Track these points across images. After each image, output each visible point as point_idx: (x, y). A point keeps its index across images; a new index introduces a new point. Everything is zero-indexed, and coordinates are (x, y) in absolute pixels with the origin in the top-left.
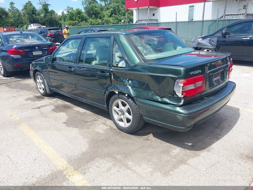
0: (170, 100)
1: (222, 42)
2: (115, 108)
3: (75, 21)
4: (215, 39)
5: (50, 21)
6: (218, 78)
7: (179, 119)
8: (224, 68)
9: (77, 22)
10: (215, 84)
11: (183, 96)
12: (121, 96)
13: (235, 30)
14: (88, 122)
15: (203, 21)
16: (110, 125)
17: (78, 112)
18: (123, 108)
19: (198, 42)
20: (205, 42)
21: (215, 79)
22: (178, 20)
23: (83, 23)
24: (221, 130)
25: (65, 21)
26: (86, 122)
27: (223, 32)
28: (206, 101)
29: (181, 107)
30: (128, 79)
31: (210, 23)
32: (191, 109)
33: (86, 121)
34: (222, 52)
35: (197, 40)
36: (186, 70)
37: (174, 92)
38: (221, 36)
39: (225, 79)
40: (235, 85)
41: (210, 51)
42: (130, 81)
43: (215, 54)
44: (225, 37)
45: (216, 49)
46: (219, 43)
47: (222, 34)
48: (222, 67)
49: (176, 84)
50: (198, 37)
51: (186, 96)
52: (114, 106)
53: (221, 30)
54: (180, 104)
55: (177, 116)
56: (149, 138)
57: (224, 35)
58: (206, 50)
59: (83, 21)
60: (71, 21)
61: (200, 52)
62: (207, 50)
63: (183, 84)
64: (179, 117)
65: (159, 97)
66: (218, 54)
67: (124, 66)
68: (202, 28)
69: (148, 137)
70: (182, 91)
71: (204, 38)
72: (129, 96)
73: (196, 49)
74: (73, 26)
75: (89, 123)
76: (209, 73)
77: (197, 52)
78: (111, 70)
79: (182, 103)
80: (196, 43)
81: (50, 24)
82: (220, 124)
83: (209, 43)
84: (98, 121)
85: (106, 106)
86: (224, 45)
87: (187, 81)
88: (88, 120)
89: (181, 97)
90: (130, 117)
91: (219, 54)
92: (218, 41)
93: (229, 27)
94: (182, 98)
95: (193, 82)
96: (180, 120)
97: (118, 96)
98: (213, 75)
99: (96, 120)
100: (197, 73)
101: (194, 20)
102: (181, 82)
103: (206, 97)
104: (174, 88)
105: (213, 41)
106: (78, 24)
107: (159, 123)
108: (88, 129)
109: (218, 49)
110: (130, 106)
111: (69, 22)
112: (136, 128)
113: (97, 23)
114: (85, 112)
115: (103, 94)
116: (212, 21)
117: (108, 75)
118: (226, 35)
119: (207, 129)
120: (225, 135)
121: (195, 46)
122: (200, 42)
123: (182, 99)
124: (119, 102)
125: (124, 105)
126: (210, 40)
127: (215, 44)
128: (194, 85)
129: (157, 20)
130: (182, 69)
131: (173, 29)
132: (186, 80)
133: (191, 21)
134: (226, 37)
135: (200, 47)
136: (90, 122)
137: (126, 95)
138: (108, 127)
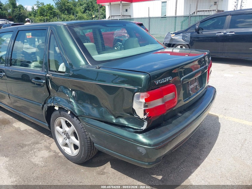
0: (128, 122)
1: (195, 38)
2: (58, 128)
3: (46, 17)
4: (188, 35)
5: (19, 16)
6: (196, 84)
7: (141, 153)
8: (203, 71)
9: (48, 18)
10: (192, 93)
11: (145, 117)
12: (62, 113)
13: (208, 25)
14: (26, 145)
15: (176, 17)
16: (55, 149)
17: (18, 130)
18: (67, 129)
19: (171, 37)
20: (179, 38)
21: (192, 86)
22: (151, 16)
23: (55, 19)
24: (200, 150)
25: (35, 16)
26: (23, 146)
27: (196, 27)
28: (179, 119)
29: (144, 134)
30: (70, 90)
31: (183, 19)
32: (158, 135)
33: (23, 144)
34: (196, 48)
35: (170, 36)
36: (148, 78)
37: (134, 111)
38: (195, 31)
39: (204, 85)
40: (216, 92)
41: (184, 48)
42: (73, 92)
43: (188, 51)
44: (198, 33)
45: (190, 45)
46: (193, 39)
47: (195, 29)
48: (200, 70)
49: (135, 98)
50: (171, 33)
51: (150, 117)
52: (57, 126)
53: (195, 25)
54: (142, 128)
55: (138, 148)
56: (105, 171)
57: (197, 31)
58: (179, 47)
59: (55, 17)
60: (42, 17)
61: (173, 49)
62: (181, 47)
63: (145, 99)
64: (141, 150)
65: (113, 117)
66: (192, 51)
67: (64, 70)
68: (175, 24)
69: (104, 169)
70: (144, 110)
71: (177, 34)
72: (73, 114)
73: (169, 45)
74: (44, 22)
75: (26, 148)
76: (183, 79)
77: (170, 50)
78: (48, 75)
79: (144, 127)
80: (169, 39)
81: (19, 20)
82: (198, 141)
83: (183, 39)
84: (41, 143)
85: (47, 125)
86: (197, 41)
87: (151, 95)
88: (27, 143)
89: (143, 119)
90: (77, 143)
91: (194, 52)
92: (191, 38)
93: (202, 22)
94: (145, 119)
95: (160, 95)
96: (143, 154)
97: (60, 112)
98: (188, 82)
99: (37, 143)
100: (166, 81)
101: (167, 16)
102: (143, 97)
103: (180, 112)
104: (132, 105)
105: (187, 37)
106: (50, 20)
107: (115, 154)
108: (22, 158)
109: (191, 46)
110: (75, 128)
111: (40, 18)
112: (86, 158)
113: (70, 19)
114: (26, 130)
115: (41, 109)
116: (184, 16)
117: (45, 83)
118: (199, 30)
119: (182, 149)
120: (205, 158)
121: (168, 43)
122: (173, 38)
123: (144, 121)
124: (62, 120)
125: (69, 125)
126: (183, 36)
127: (189, 39)
128: (162, 100)
129: (130, 16)
130: (143, 76)
131: (146, 25)
132: (148, 93)
133: (164, 17)
134: (200, 33)
135: (174, 43)
136: (29, 145)
137: (69, 113)
138: (52, 153)
